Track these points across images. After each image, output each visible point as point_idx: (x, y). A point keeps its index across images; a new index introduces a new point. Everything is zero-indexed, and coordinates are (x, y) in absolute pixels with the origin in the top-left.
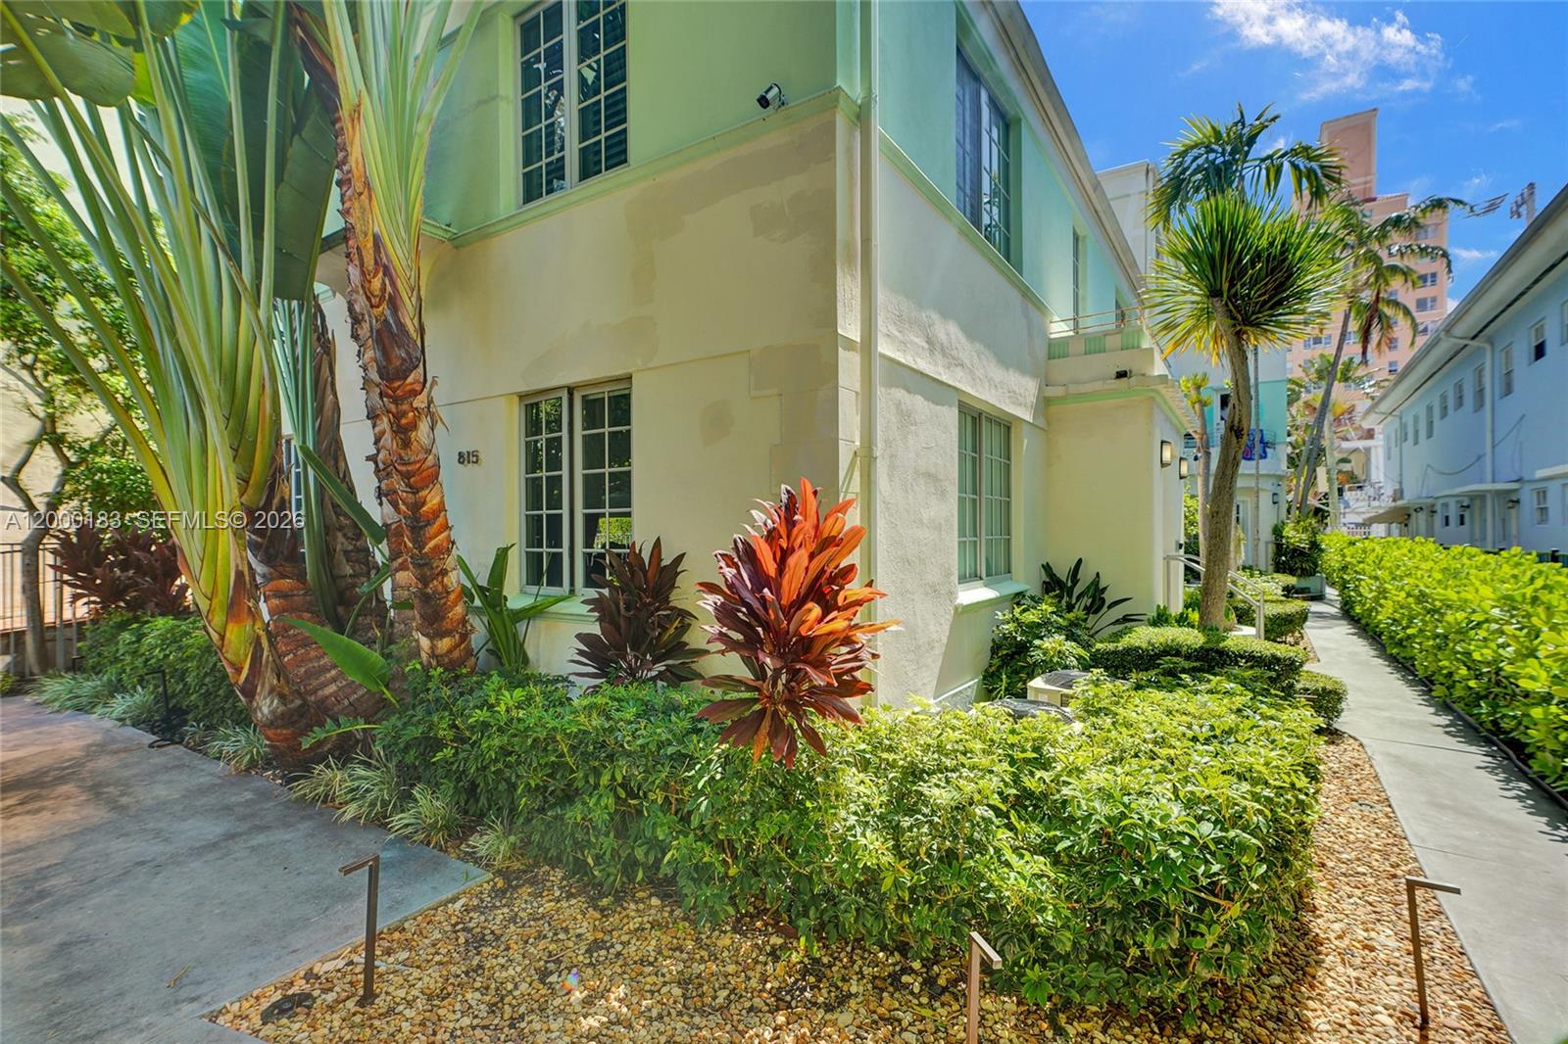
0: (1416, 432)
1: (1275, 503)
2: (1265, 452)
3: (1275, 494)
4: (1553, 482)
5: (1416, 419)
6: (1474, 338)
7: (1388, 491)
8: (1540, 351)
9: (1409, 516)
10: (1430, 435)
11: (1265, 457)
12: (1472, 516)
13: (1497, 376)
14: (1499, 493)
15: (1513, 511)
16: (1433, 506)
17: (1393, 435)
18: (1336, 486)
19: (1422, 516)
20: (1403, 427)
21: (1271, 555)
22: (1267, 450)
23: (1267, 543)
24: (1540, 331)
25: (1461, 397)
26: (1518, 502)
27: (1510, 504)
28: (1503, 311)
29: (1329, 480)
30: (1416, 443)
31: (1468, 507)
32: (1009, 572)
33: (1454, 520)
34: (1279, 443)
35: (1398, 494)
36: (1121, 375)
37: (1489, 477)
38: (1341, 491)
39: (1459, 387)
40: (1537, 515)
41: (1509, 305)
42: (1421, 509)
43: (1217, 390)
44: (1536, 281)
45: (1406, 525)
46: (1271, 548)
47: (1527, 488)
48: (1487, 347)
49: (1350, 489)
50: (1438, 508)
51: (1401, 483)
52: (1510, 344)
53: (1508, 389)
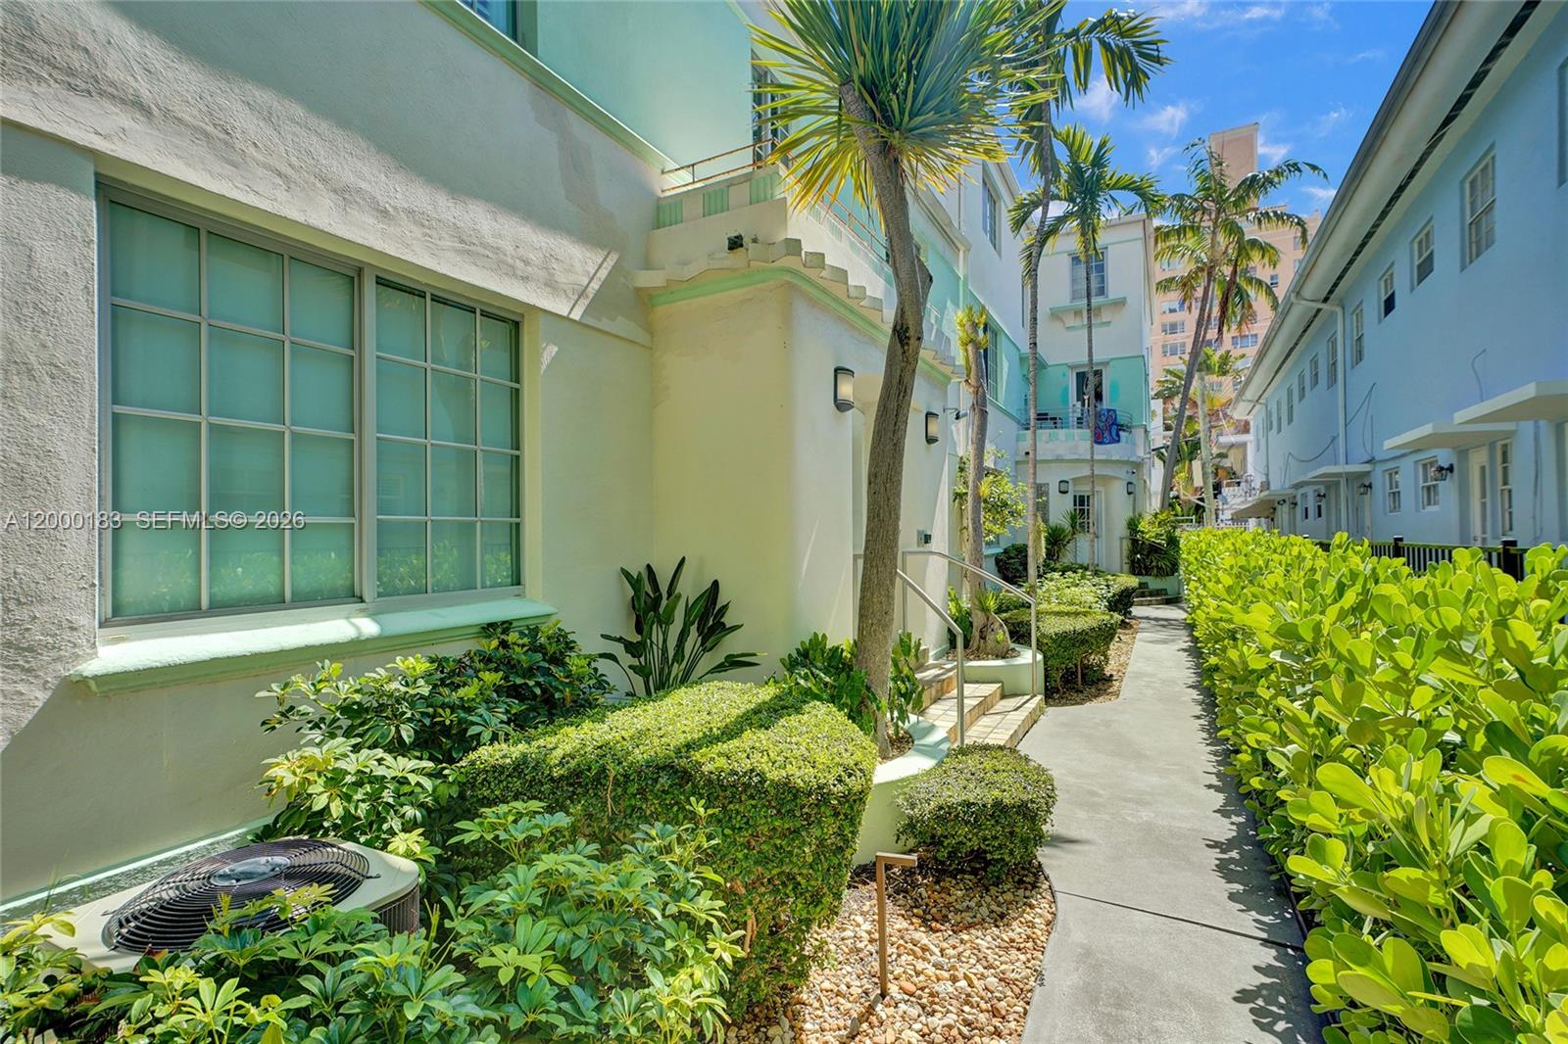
0: (1280, 419)
1: (1129, 493)
2: (1118, 435)
3: (1129, 483)
4: (1402, 460)
5: (1279, 403)
6: (1326, 300)
7: (1257, 484)
8: (1389, 305)
9: (1275, 509)
10: (1290, 420)
11: (1119, 441)
12: (1328, 504)
13: (1348, 342)
14: (1350, 477)
15: (1367, 497)
16: (1295, 497)
17: (1261, 426)
18: (1211, 481)
19: (1285, 508)
20: (1269, 414)
21: (1125, 553)
22: (1121, 433)
23: (1121, 539)
24: (1389, 282)
25: (1316, 374)
26: (1370, 486)
27: (1362, 490)
28: (1351, 262)
29: (1205, 474)
30: (1279, 430)
31: (1324, 496)
32: (519, 583)
33: (1312, 512)
34: (1136, 427)
35: (1266, 485)
36: (735, 244)
37: (1342, 459)
38: (1217, 488)
39: (1315, 363)
40: (1389, 501)
41: (1357, 253)
42: (1284, 501)
43: (1072, 367)
44: (1384, 214)
45: (1272, 520)
46: (1126, 544)
47: (1379, 469)
48: (1339, 310)
49: (1228, 485)
50: (1299, 500)
51: (1267, 475)
52: (1361, 303)
53: (1359, 356)
